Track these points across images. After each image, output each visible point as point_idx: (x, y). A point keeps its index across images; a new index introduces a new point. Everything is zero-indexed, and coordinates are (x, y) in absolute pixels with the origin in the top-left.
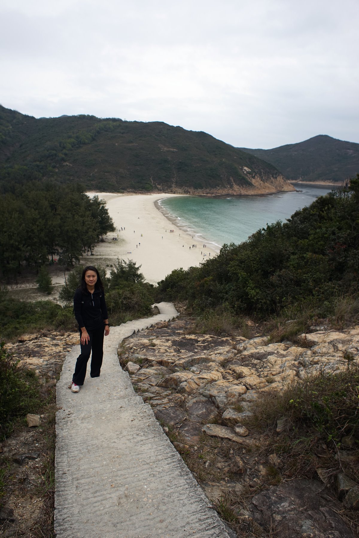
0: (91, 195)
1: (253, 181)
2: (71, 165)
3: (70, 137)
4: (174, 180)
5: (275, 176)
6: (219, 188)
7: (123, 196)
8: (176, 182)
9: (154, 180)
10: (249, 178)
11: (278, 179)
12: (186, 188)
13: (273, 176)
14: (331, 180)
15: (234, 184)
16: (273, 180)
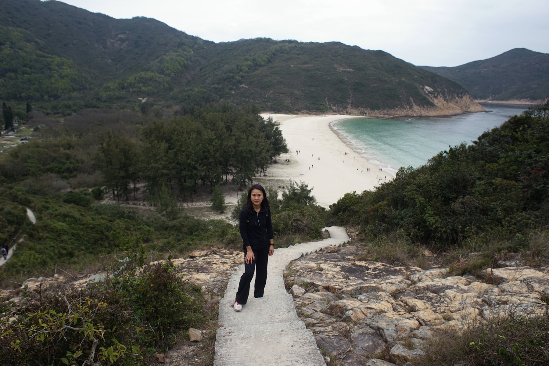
0: (265, 116)
1: (436, 101)
2: (247, 87)
3: (247, 60)
4: (349, 101)
5: (460, 95)
6: (397, 109)
7: (297, 117)
8: (352, 103)
9: (329, 102)
10: (430, 98)
11: (464, 98)
12: (363, 109)
13: (458, 96)
14: (528, 99)
15: (414, 104)
16: (458, 100)
